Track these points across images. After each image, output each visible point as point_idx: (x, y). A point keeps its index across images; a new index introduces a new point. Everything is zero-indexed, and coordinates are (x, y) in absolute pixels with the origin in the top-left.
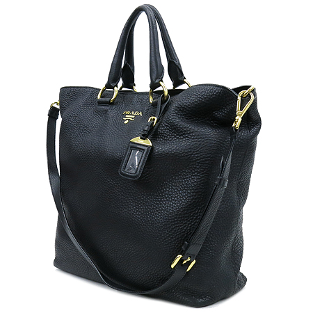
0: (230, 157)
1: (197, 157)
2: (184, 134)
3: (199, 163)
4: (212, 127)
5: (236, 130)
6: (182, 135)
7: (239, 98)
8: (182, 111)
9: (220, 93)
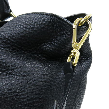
0: (65, 105)
1: (24, 98)
2: (8, 70)
3: (25, 105)
4: (41, 61)
5: (74, 67)
6: (5, 71)
7: (75, 27)
8: (6, 43)
9: (50, 22)
